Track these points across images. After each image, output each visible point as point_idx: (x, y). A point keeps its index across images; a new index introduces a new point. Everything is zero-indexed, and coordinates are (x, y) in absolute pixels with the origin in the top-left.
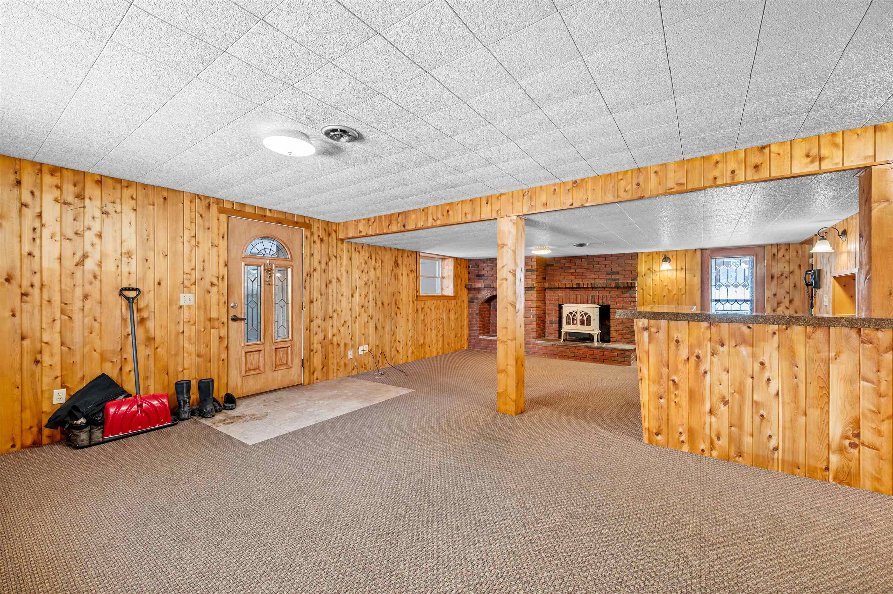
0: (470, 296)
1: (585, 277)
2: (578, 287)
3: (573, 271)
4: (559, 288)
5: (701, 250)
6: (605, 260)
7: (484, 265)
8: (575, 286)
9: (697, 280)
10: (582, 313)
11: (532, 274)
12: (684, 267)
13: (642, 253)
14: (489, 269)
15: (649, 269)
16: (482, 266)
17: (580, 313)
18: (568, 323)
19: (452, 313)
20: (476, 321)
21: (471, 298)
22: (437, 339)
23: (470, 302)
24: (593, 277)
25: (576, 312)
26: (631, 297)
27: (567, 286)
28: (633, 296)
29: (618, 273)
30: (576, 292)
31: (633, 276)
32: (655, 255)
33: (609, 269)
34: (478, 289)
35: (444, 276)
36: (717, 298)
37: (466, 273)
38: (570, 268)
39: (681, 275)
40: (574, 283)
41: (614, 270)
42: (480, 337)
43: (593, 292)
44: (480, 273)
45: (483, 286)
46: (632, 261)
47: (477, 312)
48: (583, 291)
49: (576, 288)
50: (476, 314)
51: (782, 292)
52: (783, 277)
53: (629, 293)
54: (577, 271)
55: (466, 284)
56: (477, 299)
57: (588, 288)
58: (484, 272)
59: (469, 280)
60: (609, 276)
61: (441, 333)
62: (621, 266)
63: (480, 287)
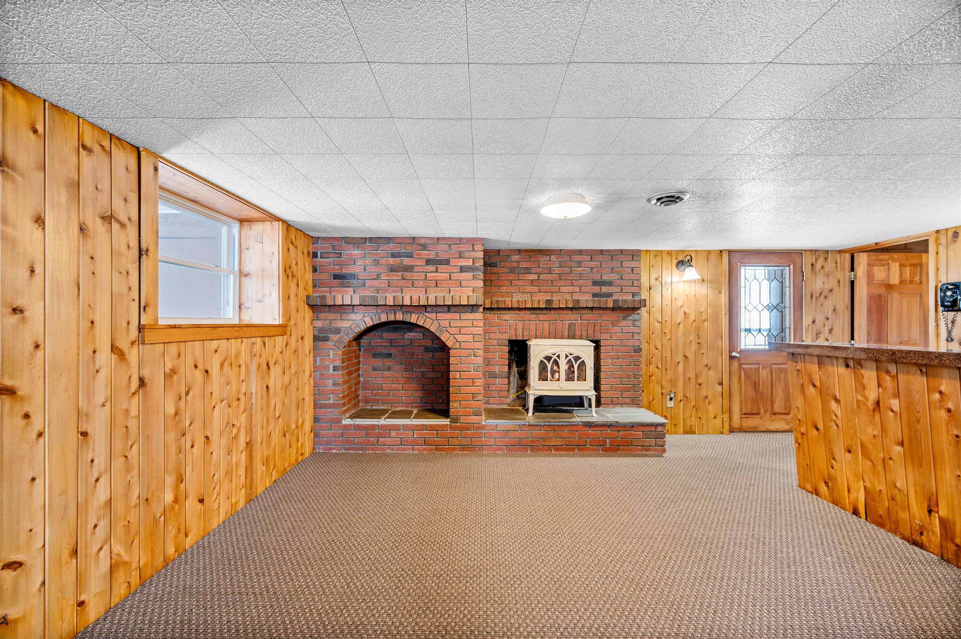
0: (319, 324)
1: (556, 289)
2: (549, 308)
3: (533, 277)
4: (512, 309)
5: (730, 251)
6: (591, 260)
7: (356, 252)
8: (543, 306)
9: (724, 298)
10: (570, 357)
11: (474, 277)
12: (705, 278)
13: (647, 251)
14: (368, 261)
15: (656, 279)
16: (351, 255)
17: (567, 356)
18: (543, 377)
19: (275, 371)
20: (334, 384)
21: (321, 330)
22: (229, 463)
23: (316, 339)
24: (570, 289)
25: (558, 356)
26: (634, 325)
27: (529, 305)
28: (637, 324)
29: (609, 284)
30: (542, 317)
31: (634, 289)
32: (665, 257)
33: (597, 277)
34: (341, 309)
35: (246, 269)
36: (747, 327)
37: (309, 269)
38: (528, 271)
39: (703, 290)
40: (540, 300)
41: (606, 278)
42: (347, 422)
43: (573, 317)
44: (344, 271)
45: (356, 302)
46: (633, 264)
47: (338, 363)
48: (553, 315)
49: (546, 309)
50: (335, 369)
51: (820, 319)
52: (823, 297)
53: (630, 318)
54: (542, 277)
55: (308, 297)
56: (338, 331)
57: (567, 308)
58: (356, 269)
59: (314, 286)
60: (596, 289)
61: (243, 439)
62: (617, 272)
63: (347, 302)
